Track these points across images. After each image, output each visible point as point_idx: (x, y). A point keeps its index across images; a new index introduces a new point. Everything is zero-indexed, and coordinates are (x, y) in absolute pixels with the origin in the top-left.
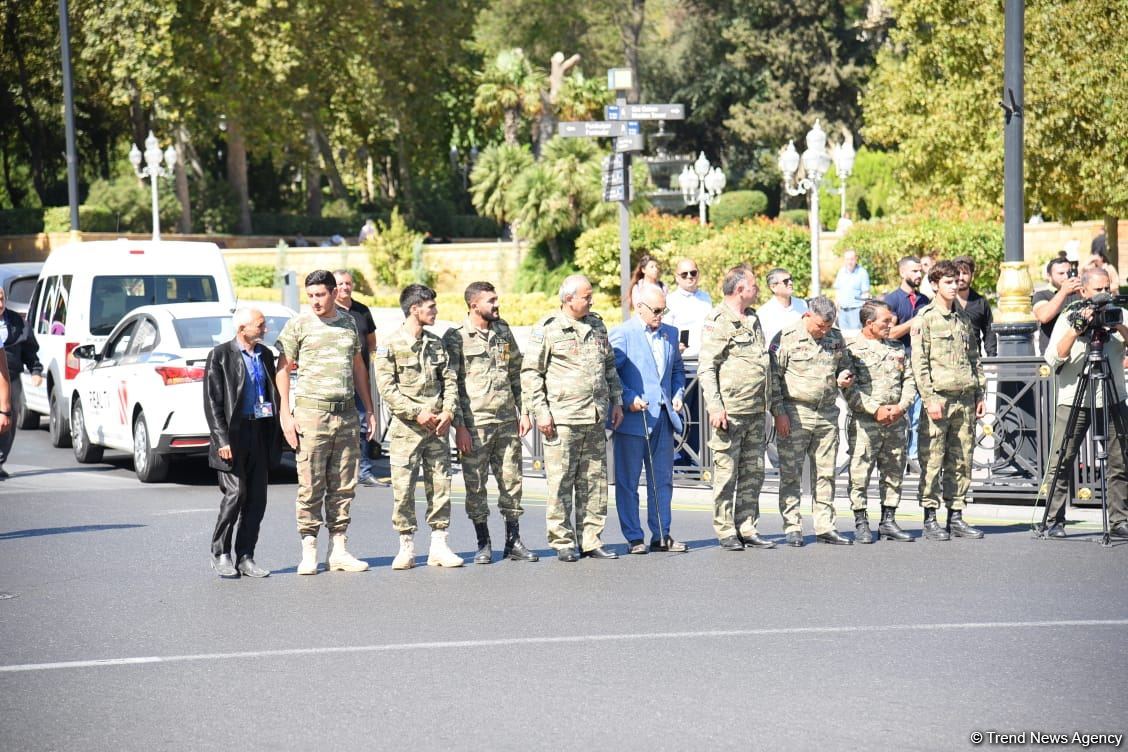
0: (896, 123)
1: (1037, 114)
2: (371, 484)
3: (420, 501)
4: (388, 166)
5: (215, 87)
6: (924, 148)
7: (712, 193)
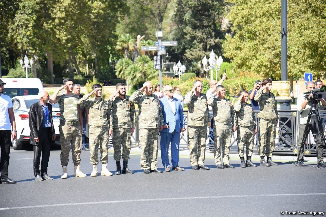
0: (233, 53)
1: (272, 50)
2: (86, 150)
3: (99, 155)
4: (92, 66)
5: (44, 44)
6: (241, 59)
7: (182, 72)
